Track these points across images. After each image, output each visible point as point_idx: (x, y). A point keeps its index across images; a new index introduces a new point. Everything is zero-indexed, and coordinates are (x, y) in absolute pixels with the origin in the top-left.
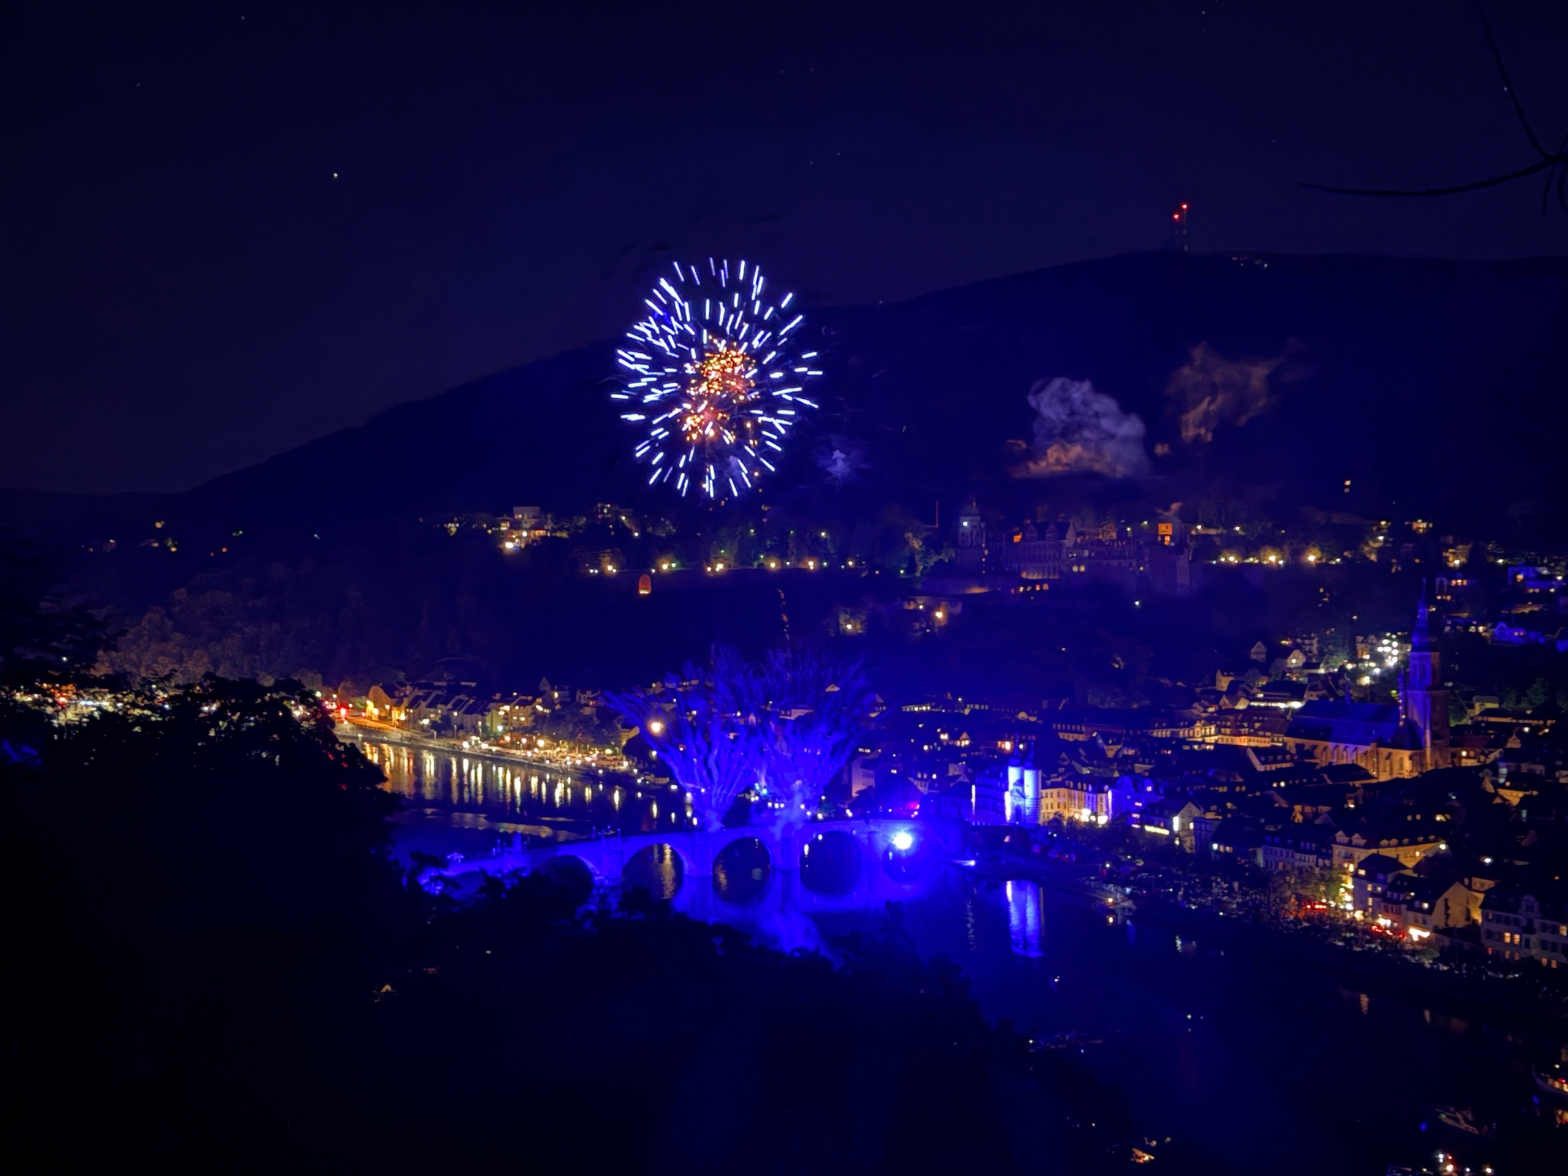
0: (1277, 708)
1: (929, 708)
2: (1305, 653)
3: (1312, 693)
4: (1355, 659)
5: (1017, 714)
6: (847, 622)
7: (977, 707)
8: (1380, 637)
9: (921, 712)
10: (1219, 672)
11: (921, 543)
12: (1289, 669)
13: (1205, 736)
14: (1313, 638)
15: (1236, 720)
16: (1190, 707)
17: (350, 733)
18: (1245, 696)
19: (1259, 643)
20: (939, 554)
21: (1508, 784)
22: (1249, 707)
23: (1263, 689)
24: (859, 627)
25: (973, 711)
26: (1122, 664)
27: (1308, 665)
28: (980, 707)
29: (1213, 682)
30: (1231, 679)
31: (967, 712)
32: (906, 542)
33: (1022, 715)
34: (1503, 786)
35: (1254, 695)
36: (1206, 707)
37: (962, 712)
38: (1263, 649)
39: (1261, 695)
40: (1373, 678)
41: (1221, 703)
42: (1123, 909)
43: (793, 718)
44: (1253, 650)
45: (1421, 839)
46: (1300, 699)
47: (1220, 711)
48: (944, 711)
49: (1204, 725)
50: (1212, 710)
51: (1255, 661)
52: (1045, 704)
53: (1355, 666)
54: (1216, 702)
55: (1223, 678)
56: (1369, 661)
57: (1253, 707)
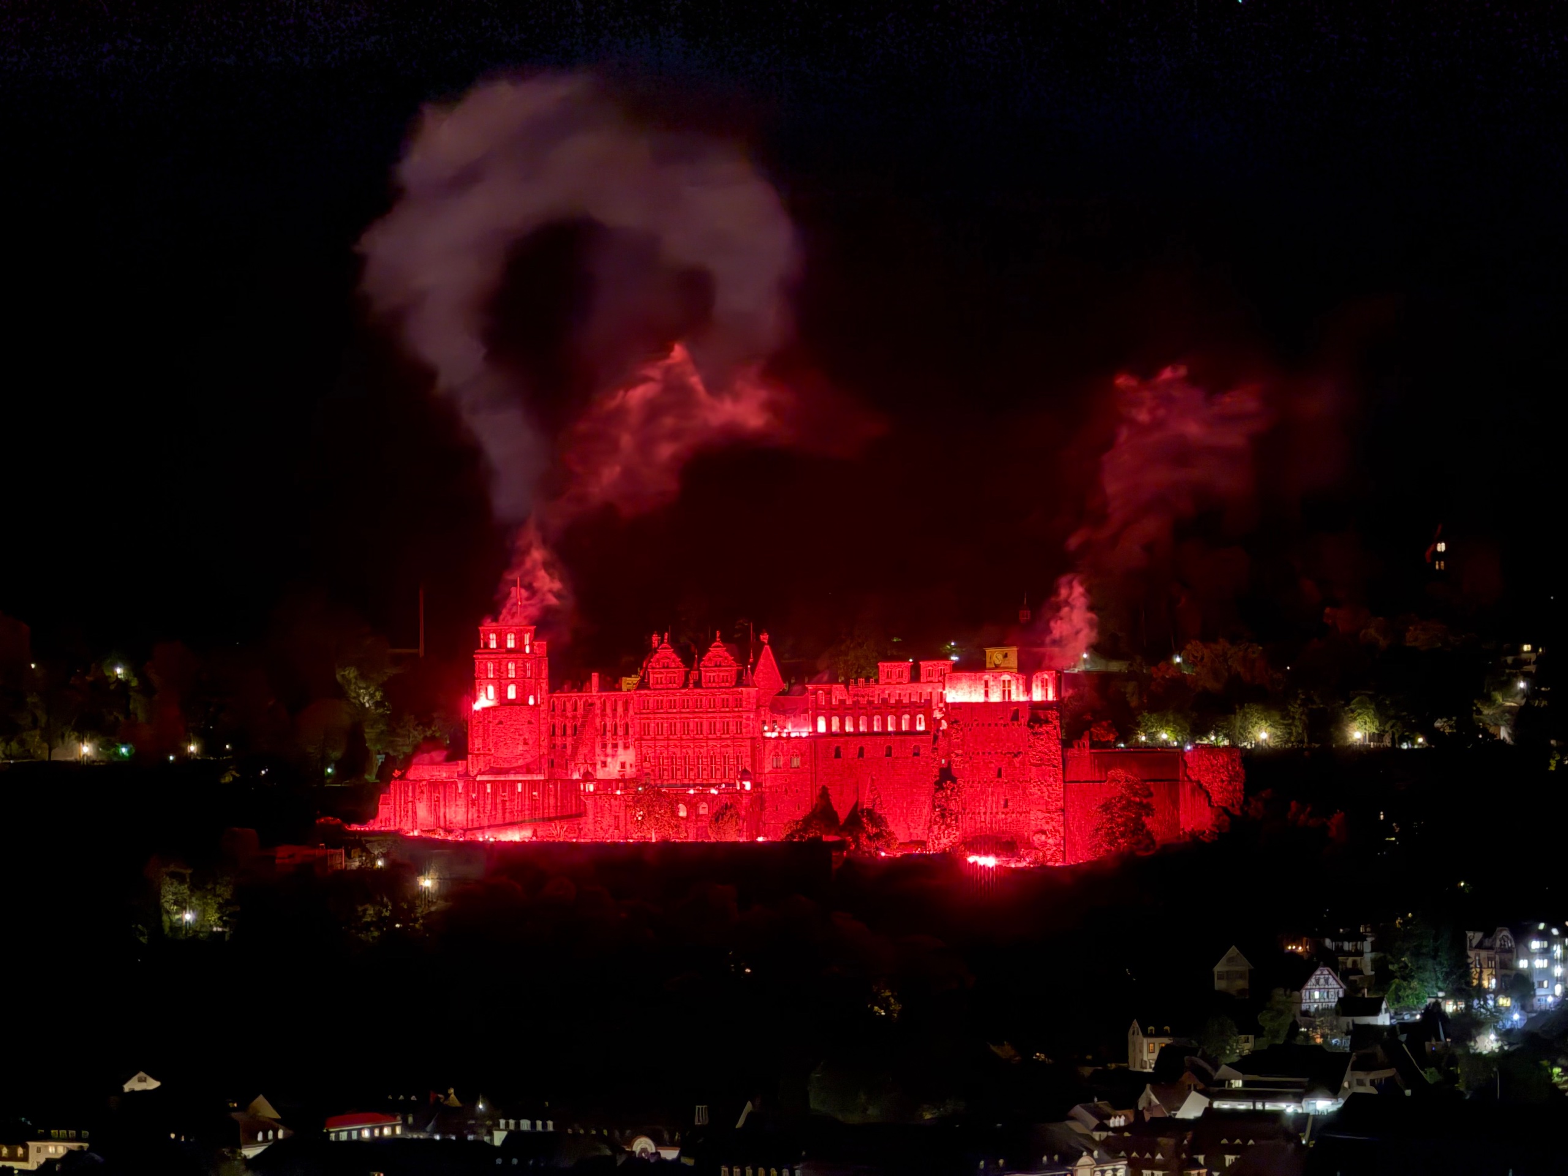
0: (1277, 1115)
1: (398, 1131)
2: (1344, 975)
3: (1360, 1075)
4: (1465, 989)
5: (630, 1143)
6: (182, 907)
7: (525, 1125)
8: (1522, 934)
9: (378, 1143)
10: (1135, 1024)
11: (378, 696)
12: (1306, 1013)
14: (1363, 938)
15: (1178, 1148)
16: (1064, 1115)
18: (1201, 1086)
19: (1233, 951)
20: (429, 725)
22: (1209, 1111)
23: (1242, 1066)
24: (213, 917)
25: (513, 1137)
26: (896, 1007)
27: (1350, 1005)
28: (533, 1125)
29: (1122, 1052)
30: (1166, 1041)
31: (499, 1138)
32: (339, 692)
33: (643, 1145)
35: (1221, 1083)
36: (1103, 1118)
37: (487, 1139)
38: (1244, 965)
39: (1238, 1084)
40: (1506, 1035)
41: (1142, 1104)
43: (31, 1165)
44: (1218, 968)
46: (1333, 1091)
47: (1137, 1125)
48: (437, 1137)
49: (1099, 1162)
50: (1118, 1121)
51: (1224, 995)
53: (1462, 1005)
54: (1126, 1100)
55: (1145, 1041)
56: (1497, 993)
57: (1220, 1111)
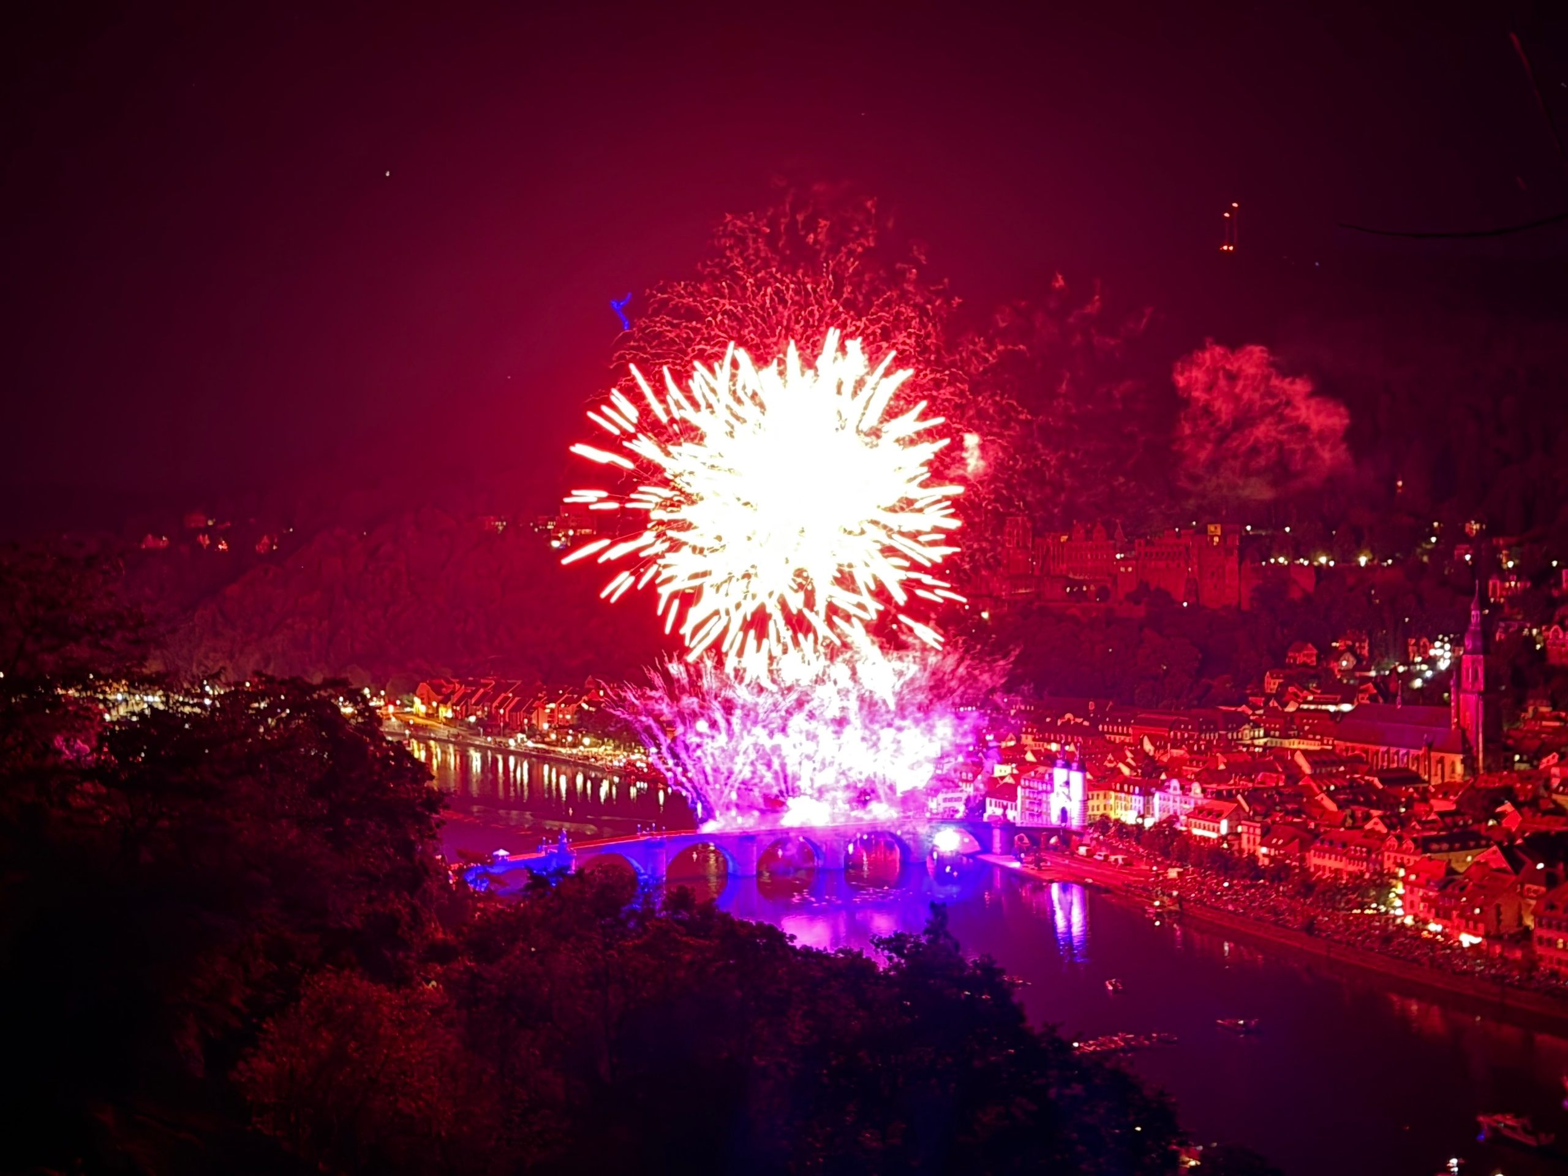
0: (1327, 711)
1: (974, 709)
2: (1356, 656)
3: (1362, 695)
4: (1408, 662)
5: (1064, 715)
7: (1023, 708)
8: (1432, 641)
10: (1268, 674)
12: (1340, 671)
13: (1253, 738)
14: (1364, 641)
15: (1285, 723)
17: (398, 730)
18: (1295, 699)
19: (1309, 646)
20: (985, 555)
21: (1561, 788)
22: (1299, 710)
23: (1313, 691)
25: (1018, 712)
27: (1357, 668)
28: (1026, 708)
29: (1262, 684)
30: (1281, 681)
31: (1012, 713)
33: (1068, 716)
34: (1556, 791)
35: (1304, 698)
36: (1254, 710)
37: (1008, 713)
38: (1314, 652)
39: (1311, 698)
40: (1425, 681)
41: (1270, 705)
42: (1170, 912)
44: (1303, 652)
45: (1472, 844)
46: (1351, 703)
47: (1269, 714)
49: (1253, 728)
50: (1260, 712)
52: (1091, 706)
53: (1406, 668)
54: (1265, 704)
55: (1272, 681)
56: (1421, 663)
57: (1303, 710)
